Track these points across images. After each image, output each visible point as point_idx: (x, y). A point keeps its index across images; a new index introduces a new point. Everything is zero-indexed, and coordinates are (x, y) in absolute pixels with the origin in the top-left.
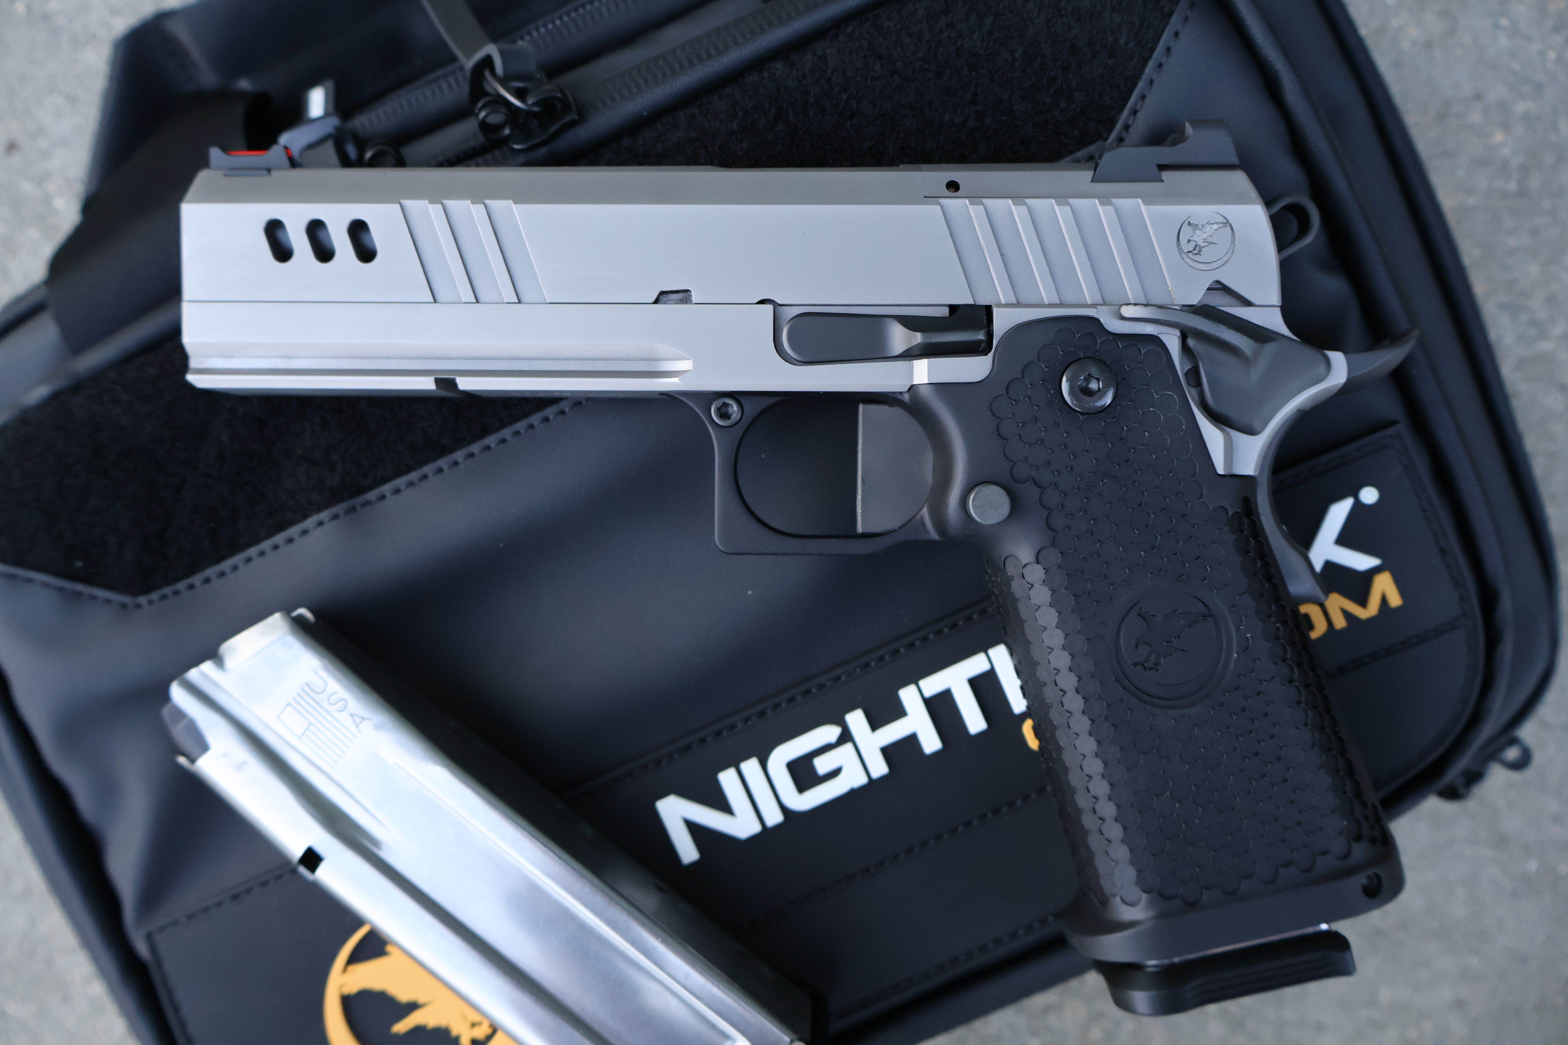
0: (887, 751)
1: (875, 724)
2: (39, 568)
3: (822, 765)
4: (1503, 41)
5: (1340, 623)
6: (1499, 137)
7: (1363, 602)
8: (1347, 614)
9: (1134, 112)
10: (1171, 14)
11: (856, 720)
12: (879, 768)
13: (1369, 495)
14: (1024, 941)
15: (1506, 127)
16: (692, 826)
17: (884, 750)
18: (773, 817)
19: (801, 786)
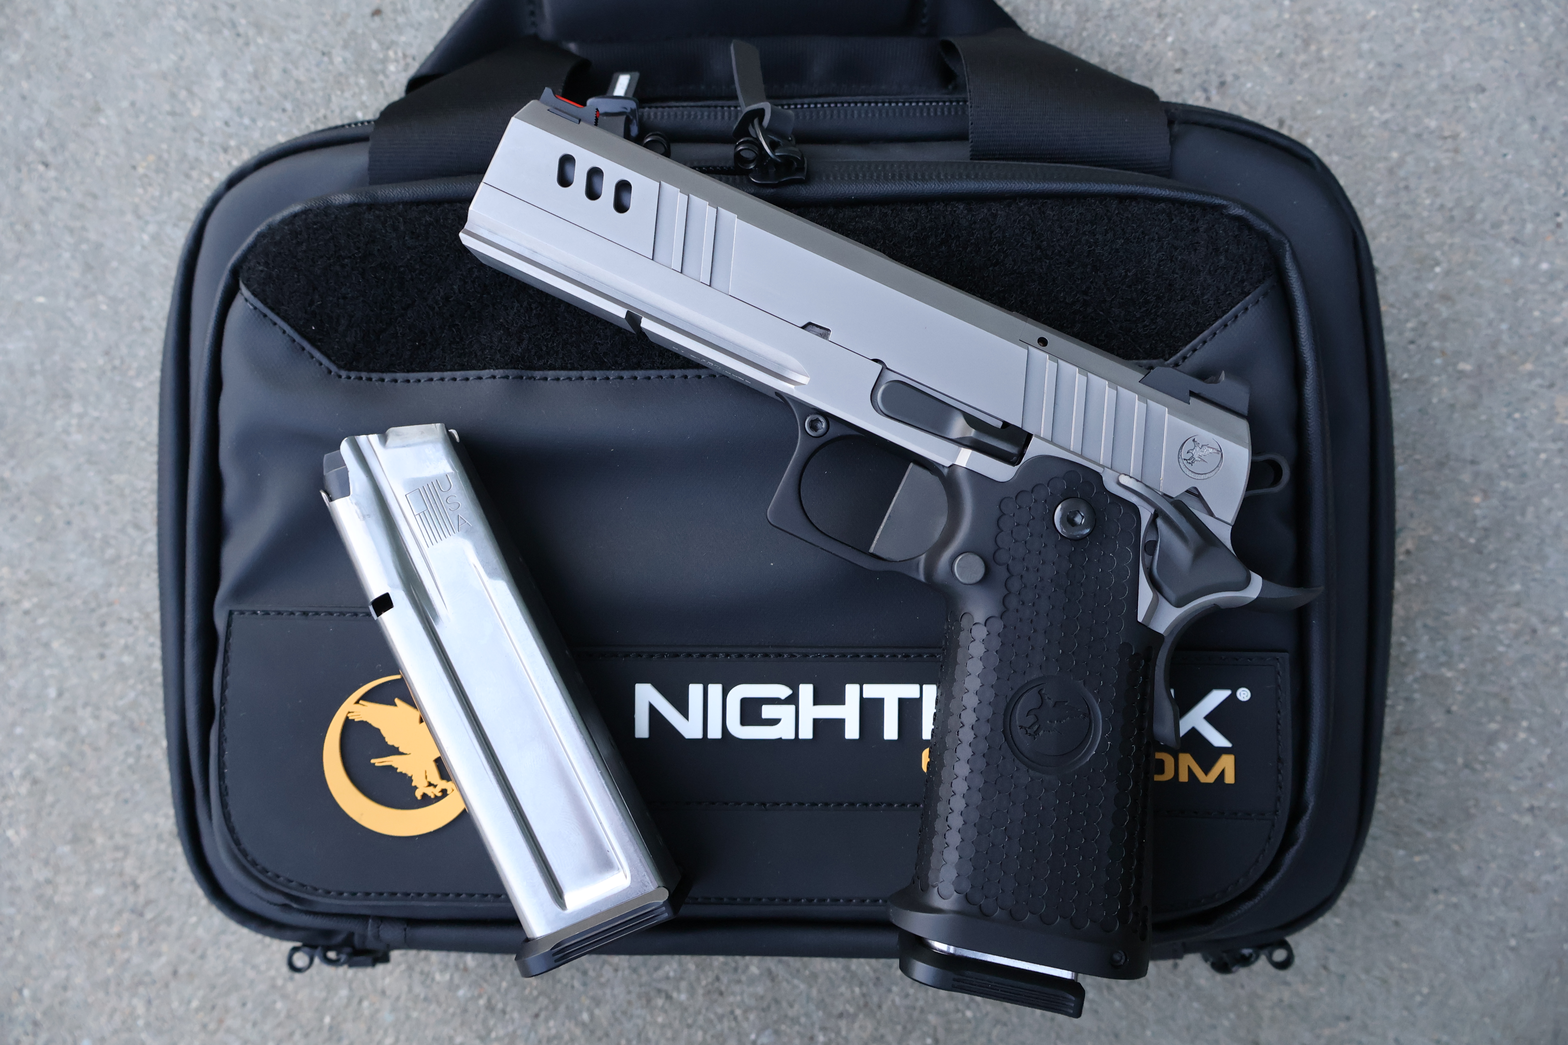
0: (818, 723)
1: (818, 700)
2: (285, 319)
3: (767, 712)
4: (1510, 429)
5: (1184, 777)
6: (1477, 499)
7: (1206, 771)
8: (1191, 772)
9: (1194, 350)
10: (1248, 294)
11: (806, 691)
12: (807, 733)
13: (1244, 694)
14: (854, 910)
15: (1486, 494)
16: (653, 712)
17: (816, 722)
18: (715, 733)
19: (745, 721)
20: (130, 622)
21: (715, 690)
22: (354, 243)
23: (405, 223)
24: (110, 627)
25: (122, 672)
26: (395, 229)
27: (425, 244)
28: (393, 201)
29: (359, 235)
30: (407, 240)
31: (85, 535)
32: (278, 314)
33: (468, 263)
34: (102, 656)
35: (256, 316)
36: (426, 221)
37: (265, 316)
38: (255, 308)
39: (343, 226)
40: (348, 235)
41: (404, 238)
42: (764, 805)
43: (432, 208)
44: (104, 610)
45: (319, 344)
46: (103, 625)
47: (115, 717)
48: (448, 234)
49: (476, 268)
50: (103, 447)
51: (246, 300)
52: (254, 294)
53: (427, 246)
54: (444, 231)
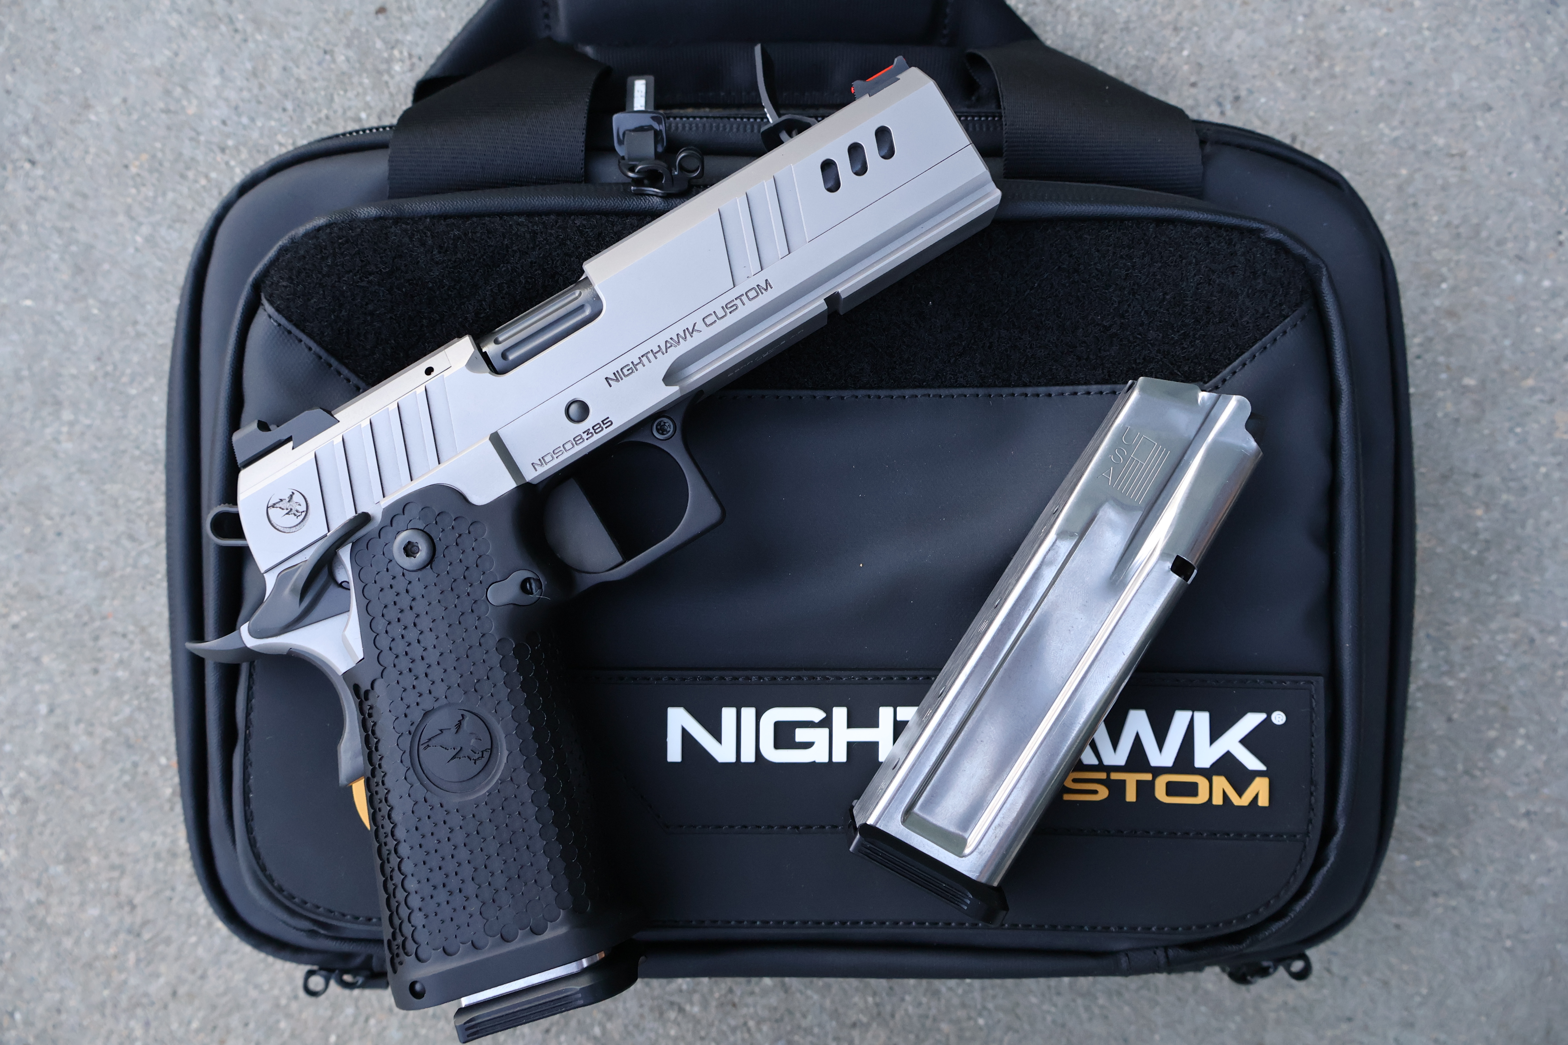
0: (852, 747)
1: (851, 723)
2: (310, 335)
3: (801, 735)
4: (1512, 443)
5: (1218, 800)
6: (1479, 512)
8: (1225, 796)
9: (1234, 373)
10: (1286, 317)
11: (840, 714)
12: (840, 756)
13: (1279, 718)
15: (1488, 507)
16: (686, 736)
17: (850, 745)
18: (748, 756)
19: (778, 744)
20: (124, 636)
21: (748, 714)
22: (381, 258)
23: (433, 237)
24: (104, 641)
25: (117, 687)
26: (423, 244)
27: (453, 259)
28: (420, 215)
29: (386, 250)
30: (434, 255)
31: (77, 546)
32: (303, 331)
33: (497, 278)
34: (96, 671)
35: (281, 332)
36: (455, 235)
37: (290, 332)
38: (279, 325)
39: (369, 240)
40: (375, 250)
41: (432, 252)
42: (798, 828)
43: (460, 222)
44: (97, 624)
45: (346, 361)
46: (96, 638)
47: (109, 734)
48: (477, 248)
49: (506, 284)
50: (95, 455)
51: (270, 317)
52: (278, 310)
53: (455, 262)
54: (473, 245)
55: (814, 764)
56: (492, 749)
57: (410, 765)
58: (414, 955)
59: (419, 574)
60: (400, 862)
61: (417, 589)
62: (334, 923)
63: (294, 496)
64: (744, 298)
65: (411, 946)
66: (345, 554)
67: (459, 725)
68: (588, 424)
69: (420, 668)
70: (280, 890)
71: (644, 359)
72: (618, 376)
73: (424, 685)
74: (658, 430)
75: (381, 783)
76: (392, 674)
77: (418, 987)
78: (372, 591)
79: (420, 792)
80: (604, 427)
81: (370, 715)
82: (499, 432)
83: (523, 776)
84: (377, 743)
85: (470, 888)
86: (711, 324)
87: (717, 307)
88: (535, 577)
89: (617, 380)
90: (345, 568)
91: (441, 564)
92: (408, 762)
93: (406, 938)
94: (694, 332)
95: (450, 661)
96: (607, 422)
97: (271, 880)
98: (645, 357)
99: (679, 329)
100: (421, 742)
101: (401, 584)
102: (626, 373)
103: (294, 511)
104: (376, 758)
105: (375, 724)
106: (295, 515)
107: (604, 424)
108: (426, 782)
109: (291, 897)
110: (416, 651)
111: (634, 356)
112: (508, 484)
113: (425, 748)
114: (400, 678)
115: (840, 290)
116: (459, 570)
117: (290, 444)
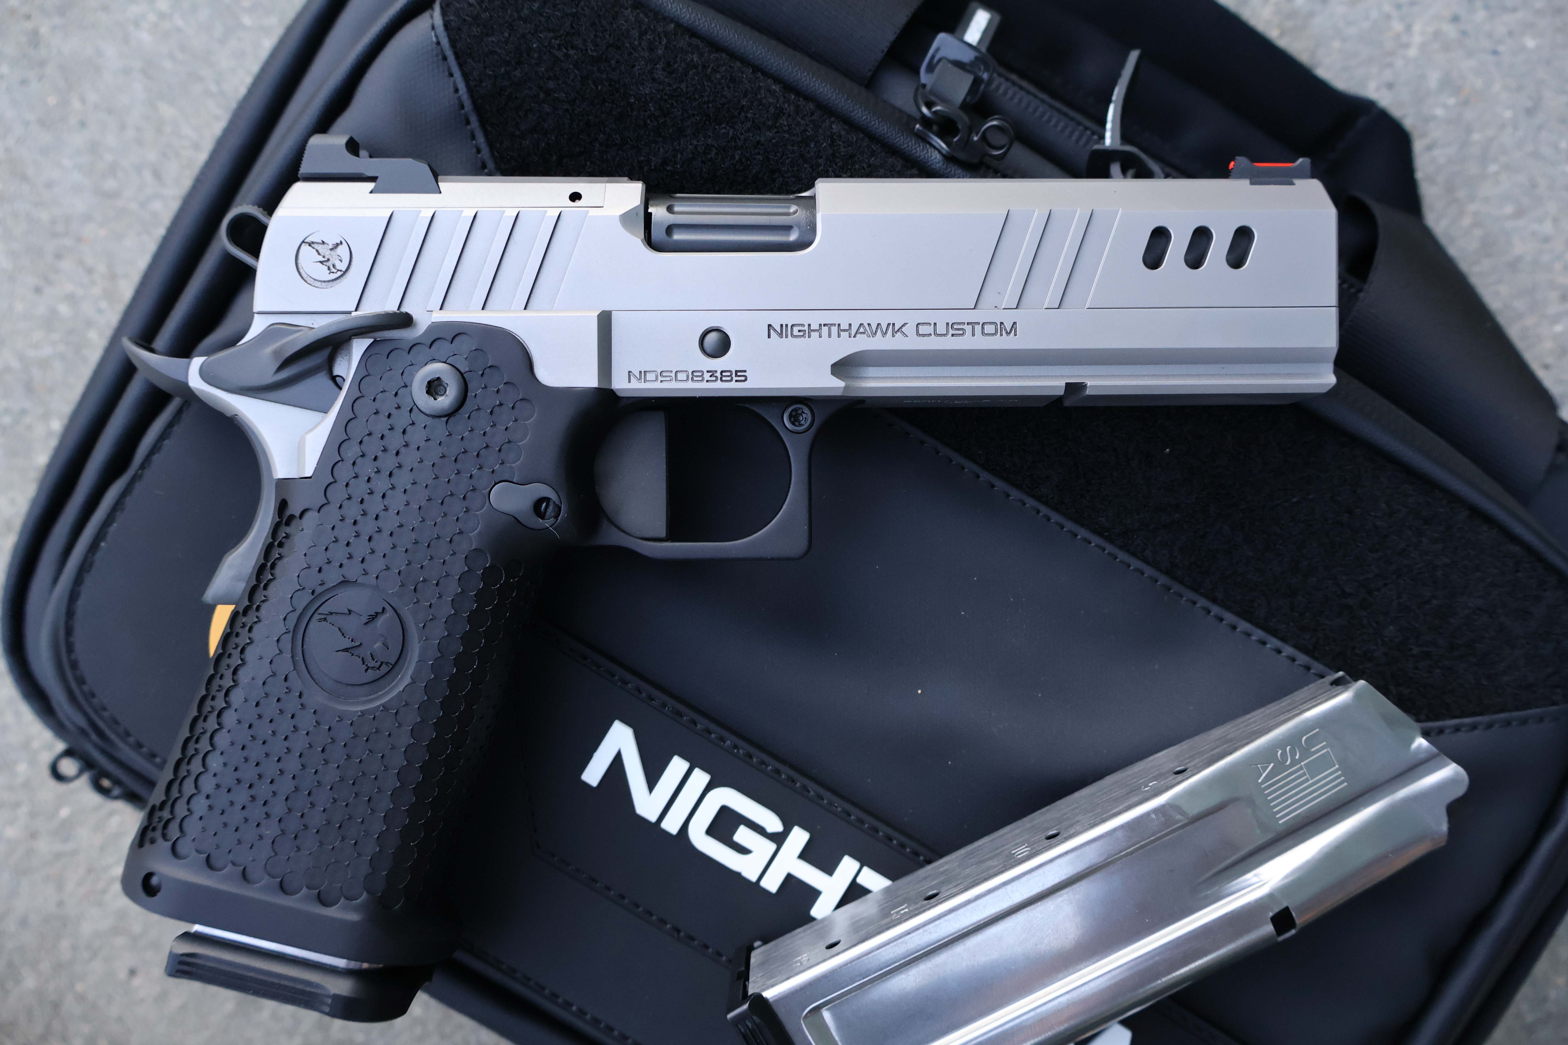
0: (790, 880)
1: (805, 855)
3: (743, 835)
11: (799, 837)
12: (772, 883)
16: (618, 762)
17: (789, 878)
18: (672, 825)
19: (712, 831)
20: (90, 271)
21: (700, 778)
22: (596, 36)
23: (666, 48)
24: (66, 265)
25: (50, 321)
26: (651, 49)
27: (674, 87)
28: (666, 14)
29: (606, 30)
30: (657, 69)
31: (94, 148)
32: (461, 65)
33: (710, 137)
34: (38, 290)
35: (435, 53)
36: (692, 60)
37: (445, 58)
38: (438, 43)
39: (593, 8)
40: (594, 24)
41: (655, 65)
42: (679, 931)
43: (707, 50)
44: (68, 242)
45: (489, 128)
46: (58, 256)
47: (15, 364)
48: (708, 89)
49: (716, 149)
50: (168, 65)
51: (433, 28)
52: (446, 25)
53: (675, 90)
54: (706, 84)
55: (738, 875)
56: (394, 667)
57: (291, 629)
58: (170, 843)
59: (429, 421)
60: (216, 731)
61: (417, 436)
62: (113, 737)
63: (340, 247)
64: (978, 328)
65: (173, 831)
66: (359, 347)
67: (373, 618)
68: (718, 364)
69: (368, 527)
70: (74, 665)
71: (825, 330)
72: (784, 331)
73: (361, 548)
74: (790, 416)
75: (247, 628)
76: (332, 513)
77: (154, 881)
78: (365, 408)
79: (285, 665)
80: (735, 378)
81: (281, 545)
82: (613, 313)
83: (412, 717)
84: (270, 580)
85: (278, 808)
86: (924, 335)
87: (942, 319)
88: (557, 502)
89: (780, 335)
90: (350, 361)
91: (460, 423)
92: (291, 624)
93: (173, 818)
94: (899, 333)
95: (406, 539)
96: (740, 375)
97: (70, 648)
98: (826, 328)
99: (884, 319)
100: (319, 611)
101: (401, 420)
102: (796, 333)
103: (330, 264)
104: (259, 597)
105: (281, 557)
106: (329, 268)
107: (736, 375)
108: (299, 657)
109: (81, 681)
110: (375, 505)
111: (815, 319)
112: (589, 380)
113: (320, 620)
114: (339, 525)
115: (1089, 384)
116: (476, 443)
117: (371, 186)
